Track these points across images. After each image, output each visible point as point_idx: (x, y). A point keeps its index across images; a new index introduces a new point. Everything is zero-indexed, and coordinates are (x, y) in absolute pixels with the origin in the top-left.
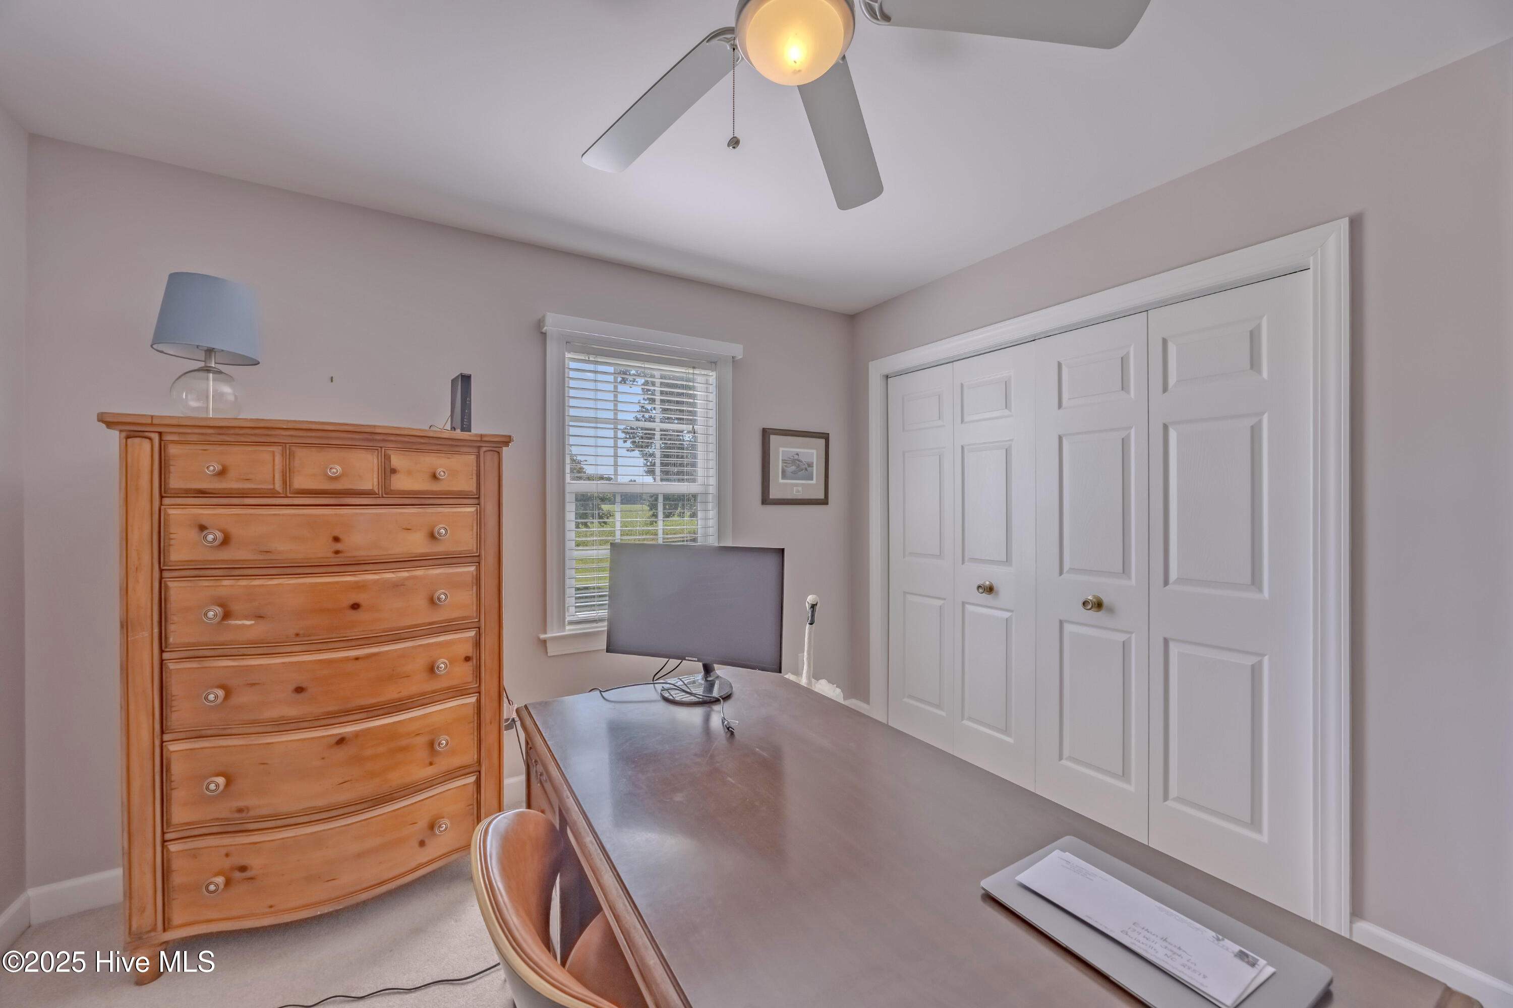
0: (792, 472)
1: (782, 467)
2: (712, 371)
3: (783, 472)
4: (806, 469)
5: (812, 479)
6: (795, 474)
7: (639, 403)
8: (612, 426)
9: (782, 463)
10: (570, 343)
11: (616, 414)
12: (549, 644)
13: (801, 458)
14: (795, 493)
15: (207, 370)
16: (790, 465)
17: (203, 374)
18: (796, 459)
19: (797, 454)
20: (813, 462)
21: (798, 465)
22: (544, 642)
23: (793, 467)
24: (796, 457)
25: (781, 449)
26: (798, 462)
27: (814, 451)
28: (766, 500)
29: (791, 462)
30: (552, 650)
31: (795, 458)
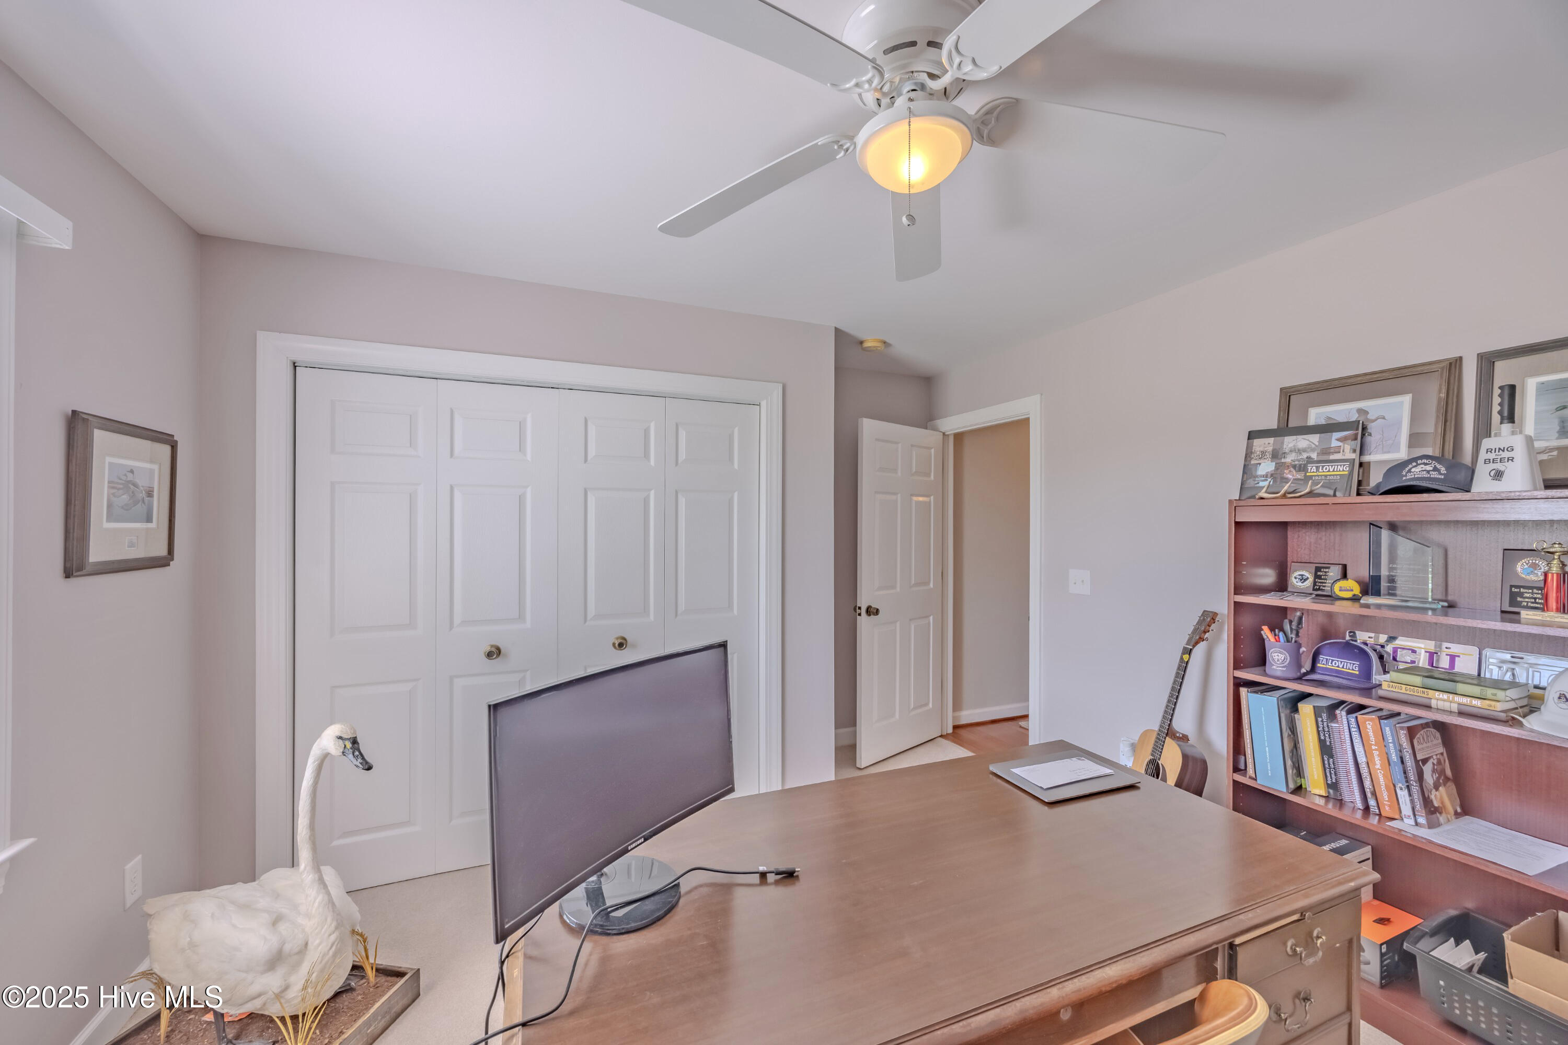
0: (122, 507)
1: (109, 496)
3: (110, 506)
4: (142, 501)
5: (150, 519)
6: (127, 510)
9: (109, 487)
13: (137, 479)
14: (124, 548)
16: (121, 492)
18: (129, 482)
19: (132, 472)
20: (153, 488)
21: (133, 492)
23: (125, 497)
24: (130, 477)
25: (108, 459)
26: (132, 487)
27: (156, 467)
28: (71, 566)
29: (121, 486)
31: (129, 479)
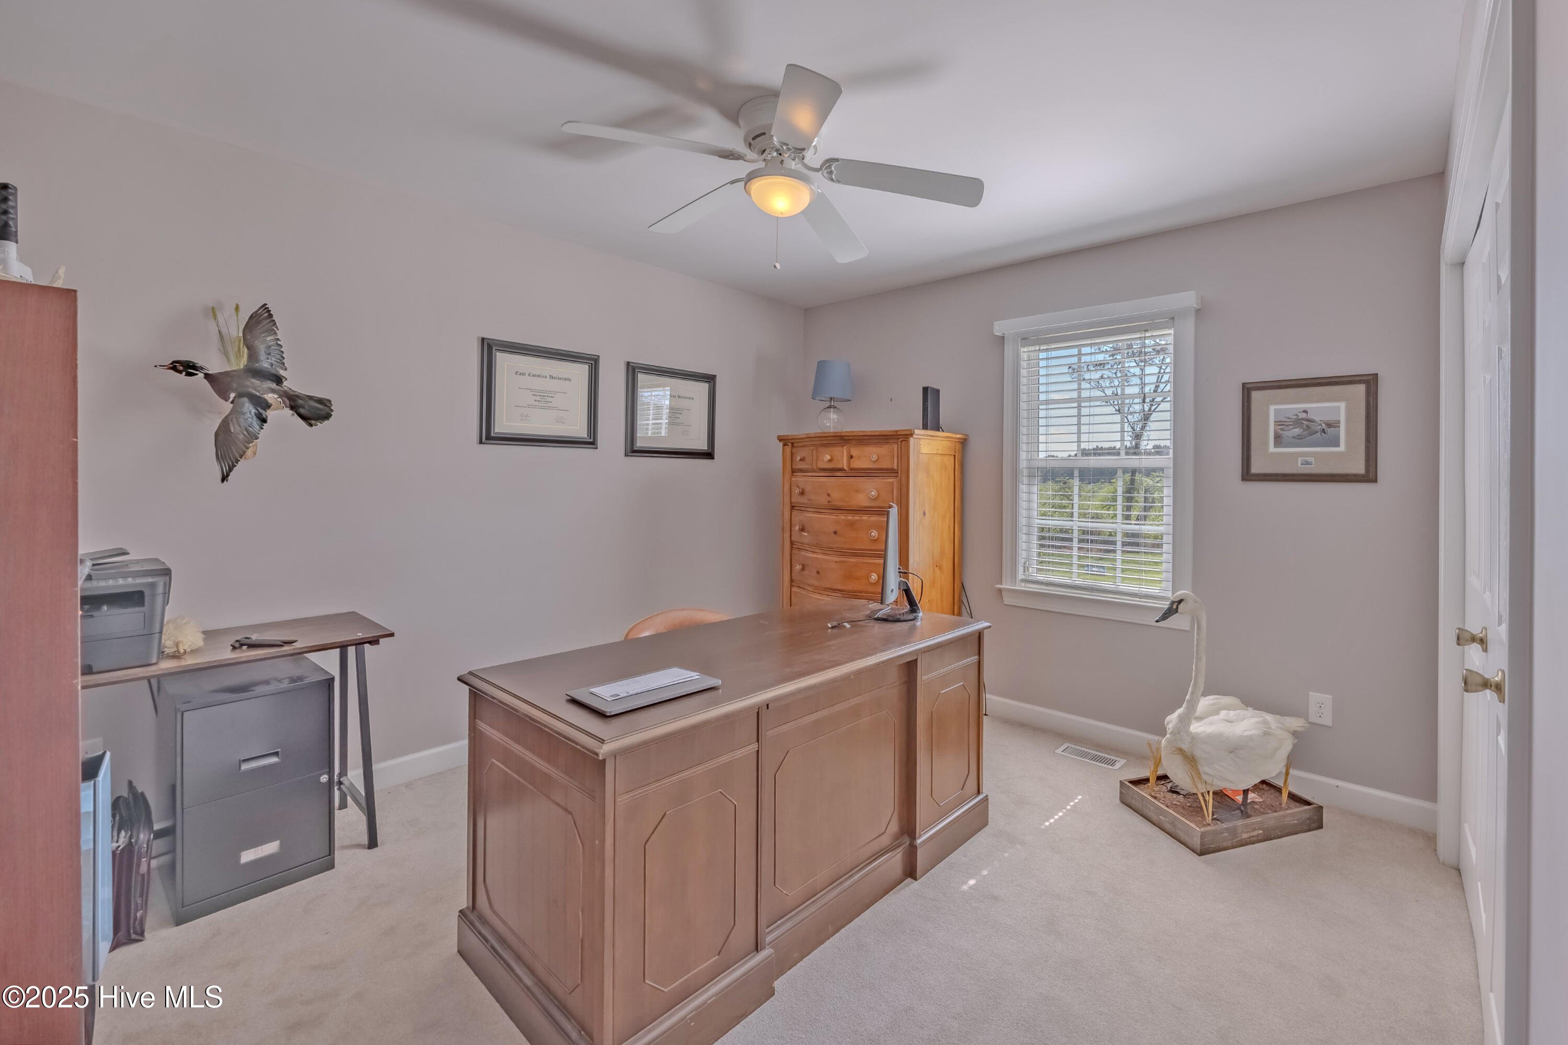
0: (1293, 437)
1: (1275, 430)
2: (1169, 328)
4: (1323, 431)
5: (1337, 444)
6: (1300, 439)
7: (1108, 378)
8: (1075, 405)
9: (1275, 425)
10: (1025, 339)
11: (1079, 393)
12: (1004, 594)
13: (1311, 416)
14: (1299, 465)
15: (830, 407)
16: (1289, 427)
17: (829, 409)
18: (1303, 419)
19: (1305, 411)
20: (1339, 421)
21: (1308, 426)
22: (1000, 591)
23: (1298, 430)
24: (1304, 415)
25: (1273, 407)
26: (1307, 422)
27: (1342, 405)
28: (1247, 475)
29: (1292, 423)
30: (1008, 600)
31: (1301, 417)
